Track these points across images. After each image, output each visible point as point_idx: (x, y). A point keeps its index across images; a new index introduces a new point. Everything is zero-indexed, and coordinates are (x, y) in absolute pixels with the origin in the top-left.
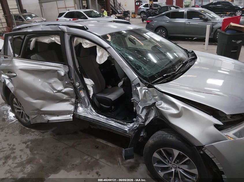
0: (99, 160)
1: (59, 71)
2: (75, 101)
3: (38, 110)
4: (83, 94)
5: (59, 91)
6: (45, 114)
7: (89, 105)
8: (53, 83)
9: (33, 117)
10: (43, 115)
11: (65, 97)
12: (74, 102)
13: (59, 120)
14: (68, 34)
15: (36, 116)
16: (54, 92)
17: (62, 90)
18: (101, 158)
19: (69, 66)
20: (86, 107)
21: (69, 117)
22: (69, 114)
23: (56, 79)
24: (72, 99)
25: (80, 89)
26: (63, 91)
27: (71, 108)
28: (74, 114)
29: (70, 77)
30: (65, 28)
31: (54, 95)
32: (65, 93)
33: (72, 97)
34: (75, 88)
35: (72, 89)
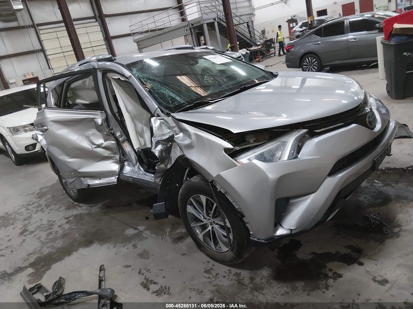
0: (144, 232)
1: (96, 120)
2: (120, 158)
3: (75, 171)
4: (127, 147)
5: (99, 146)
6: (84, 177)
7: (136, 163)
8: (91, 136)
9: (71, 180)
10: (82, 179)
11: (106, 153)
12: (118, 159)
13: (101, 184)
14: (100, 71)
15: (73, 180)
16: (93, 147)
17: (102, 144)
18: (146, 230)
19: (106, 112)
20: (134, 166)
21: (114, 179)
22: (113, 176)
23: (94, 131)
24: (116, 155)
25: (123, 142)
26: (104, 145)
27: (115, 167)
28: (119, 175)
29: (109, 126)
30: (96, 65)
31: (93, 151)
32: (106, 148)
33: (115, 153)
34: (117, 140)
35: (114, 142)
